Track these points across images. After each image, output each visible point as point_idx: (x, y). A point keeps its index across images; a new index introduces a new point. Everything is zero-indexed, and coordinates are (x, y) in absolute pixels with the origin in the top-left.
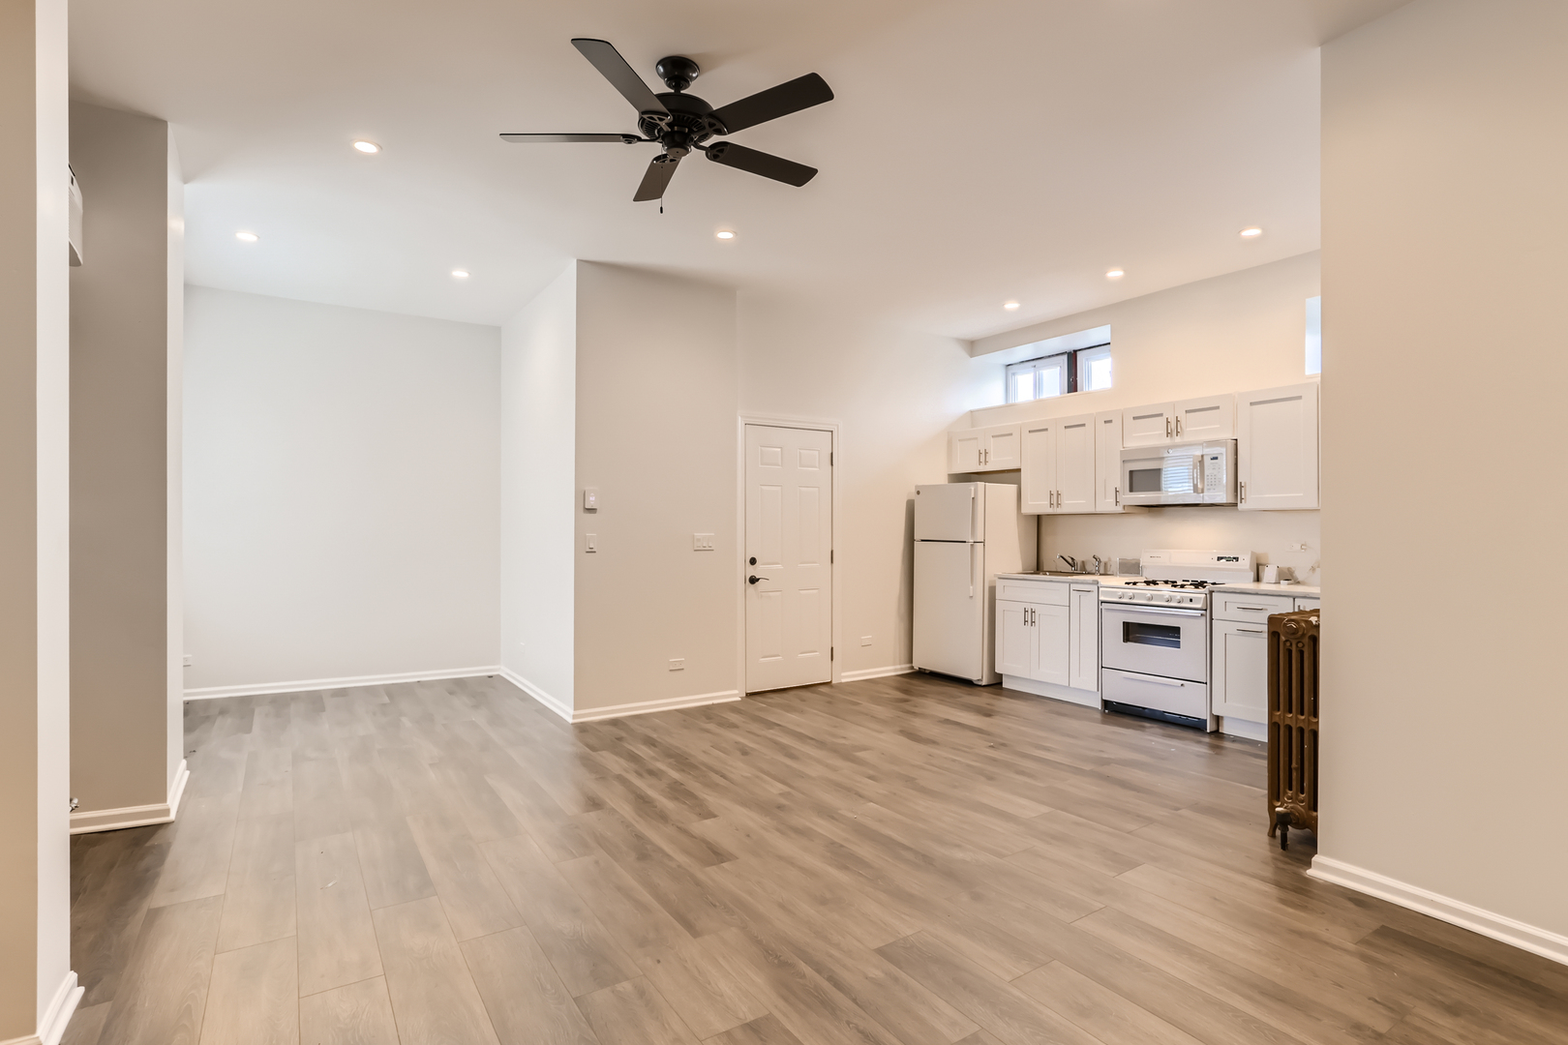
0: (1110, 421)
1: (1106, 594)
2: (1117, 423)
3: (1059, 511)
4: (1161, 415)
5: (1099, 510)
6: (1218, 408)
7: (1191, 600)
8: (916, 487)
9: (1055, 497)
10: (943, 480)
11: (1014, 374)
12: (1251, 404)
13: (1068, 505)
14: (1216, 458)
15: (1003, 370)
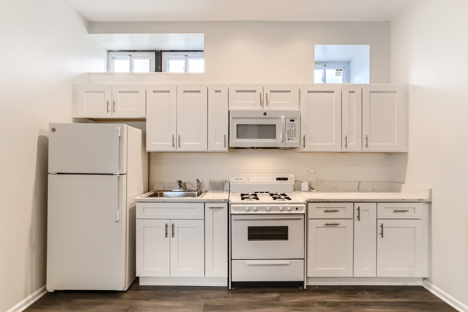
0: (220, 91)
1: (235, 209)
2: (224, 93)
3: (179, 149)
4: (255, 91)
5: (211, 149)
6: (289, 91)
7: (297, 209)
8: (50, 124)
9: (176, 140)
10: (70, 121)
11: (113, 58)
12: (309, 92)
13: (186, 145)
14: (293, 121)
15: (105, 54)
